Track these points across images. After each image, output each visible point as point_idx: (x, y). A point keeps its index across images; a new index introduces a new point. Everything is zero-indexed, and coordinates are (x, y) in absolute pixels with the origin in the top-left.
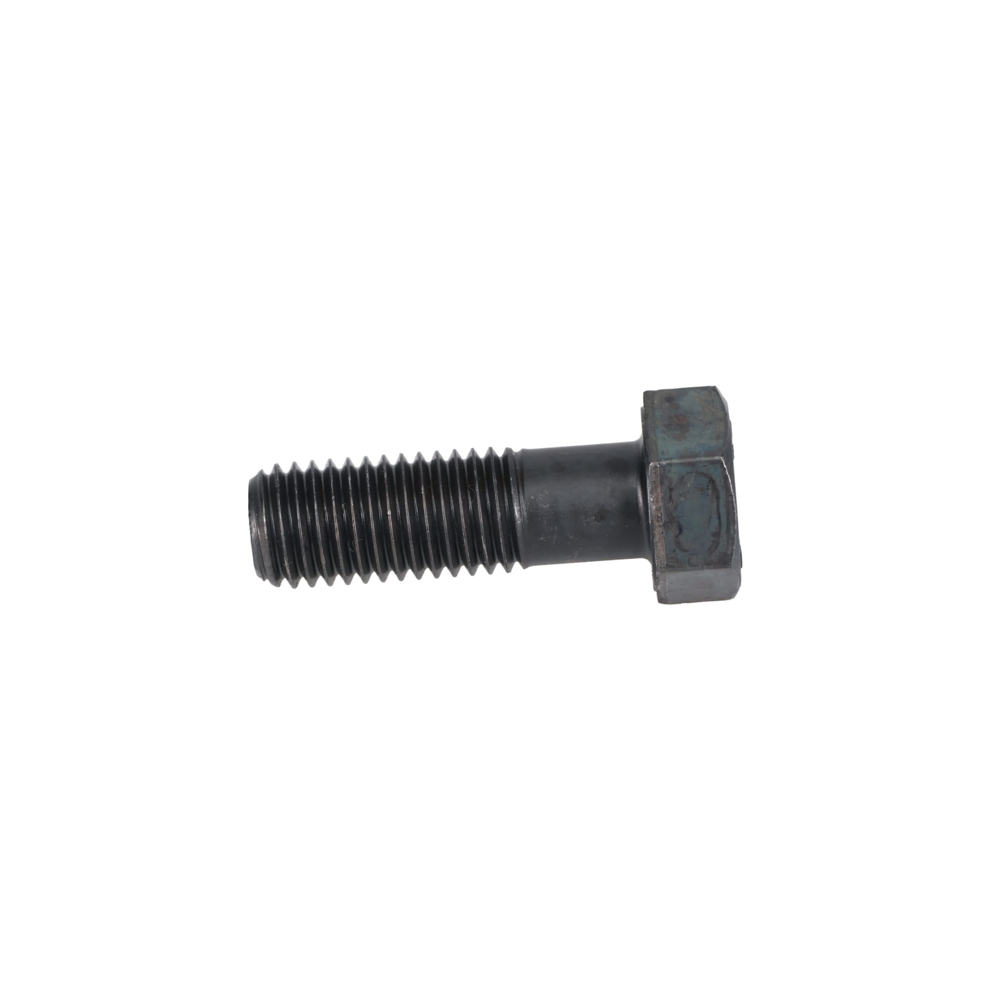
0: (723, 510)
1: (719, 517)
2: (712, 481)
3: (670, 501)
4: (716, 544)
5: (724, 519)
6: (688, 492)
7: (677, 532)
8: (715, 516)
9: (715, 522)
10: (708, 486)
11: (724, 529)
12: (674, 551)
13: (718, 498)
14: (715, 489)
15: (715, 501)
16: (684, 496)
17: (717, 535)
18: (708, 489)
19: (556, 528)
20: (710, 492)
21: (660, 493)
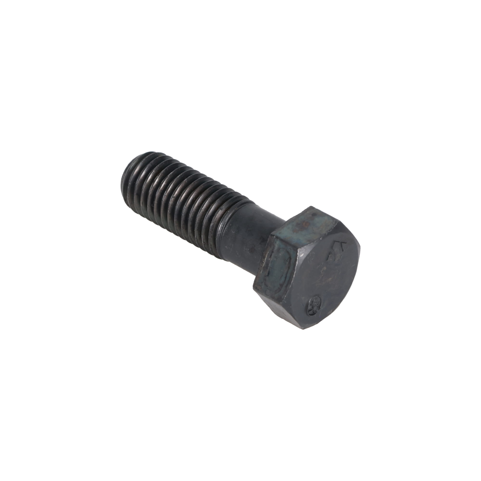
0: (288, 275)
2: (290, 258)
3: (270, 258)
4: (279, 290)
5: (287, 280)
6: (279, 258)
7: (267, 274)
8: (284, 276)
9: (283, 279)
10: (287, 259)
11: (285, 285)
12: (262, 283)
13: (289, 268)
14: (290, 263)
15: (287, 268)
17: (281, 285)
18: (287, 261)
19: (233, 245)
20: (287, 263)
21: (268, 251)
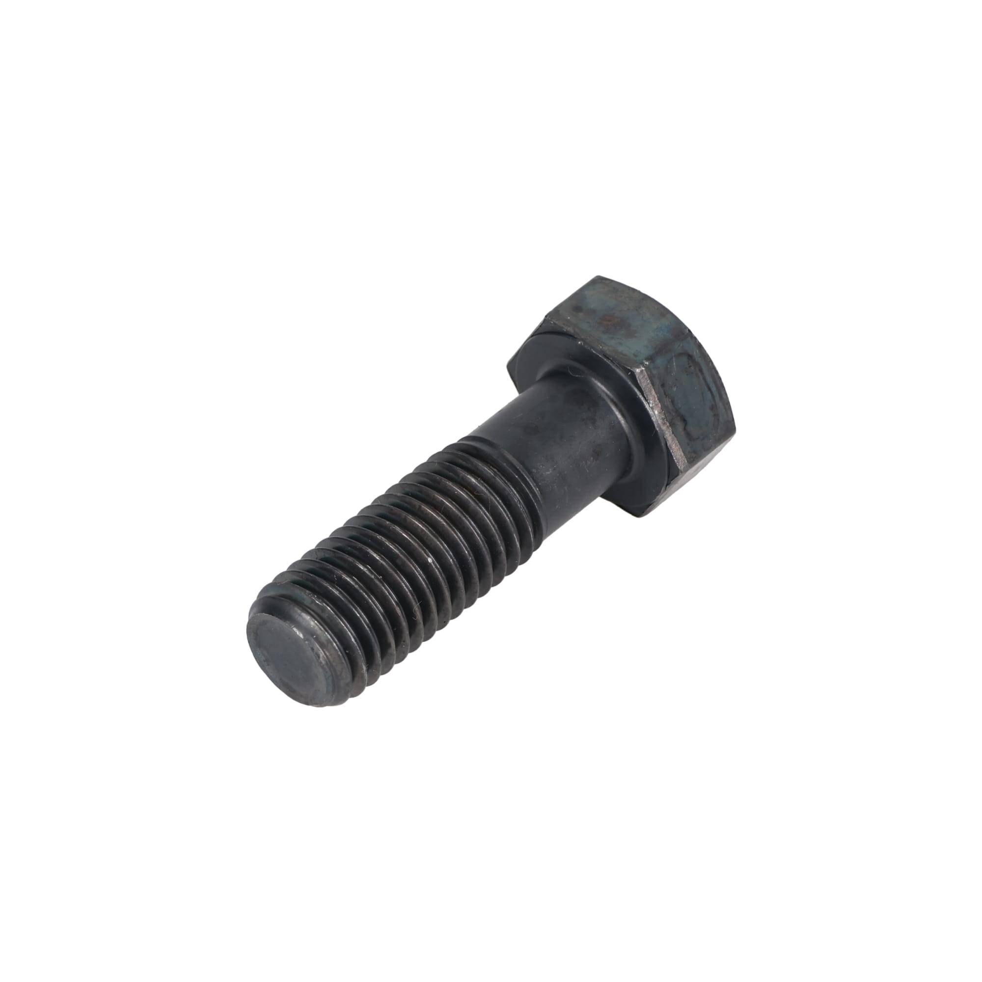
0: (709, 380)
1: (709, 389)
2: (690, 357)
3: (666, 397)
4: (716, 416)
5: (714, 389)
6: (676, 379)
7: (683, 424)
8: (705, 390)
9: (708, 396)
10: (688, 364)
11: (717, 398)
12: (688, 444)
13: (701, 370)
14: (696, 363)
15: (700, 374)
16: (675, 385)
18: (690, 367)
19: (566, 488)
20: (693, 368)
21: (655, 394)
